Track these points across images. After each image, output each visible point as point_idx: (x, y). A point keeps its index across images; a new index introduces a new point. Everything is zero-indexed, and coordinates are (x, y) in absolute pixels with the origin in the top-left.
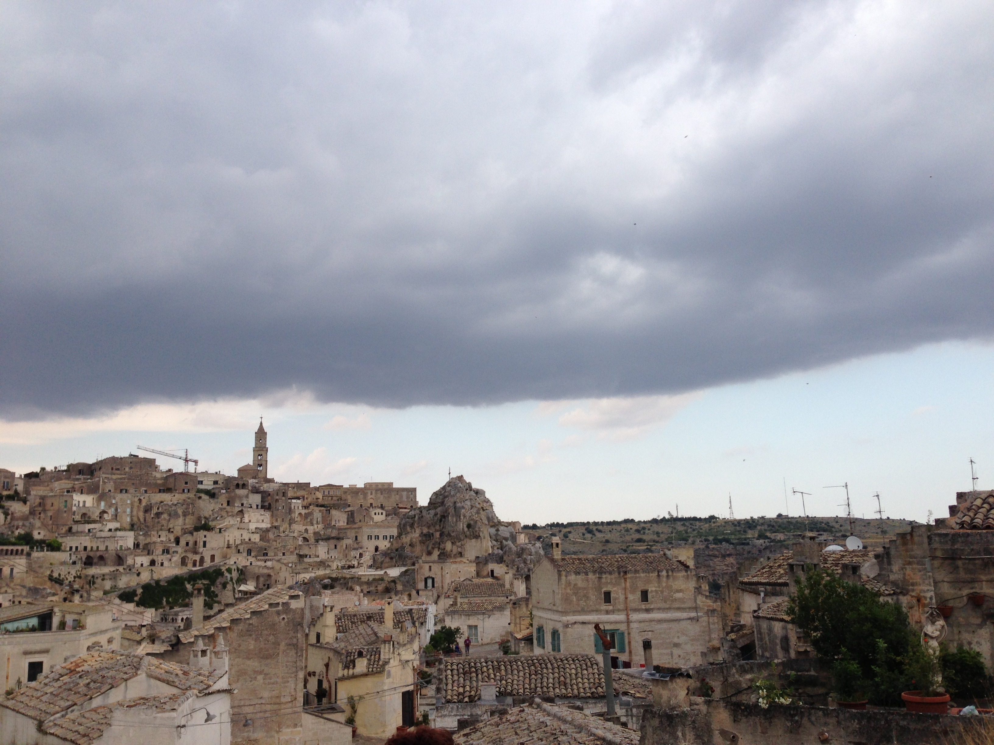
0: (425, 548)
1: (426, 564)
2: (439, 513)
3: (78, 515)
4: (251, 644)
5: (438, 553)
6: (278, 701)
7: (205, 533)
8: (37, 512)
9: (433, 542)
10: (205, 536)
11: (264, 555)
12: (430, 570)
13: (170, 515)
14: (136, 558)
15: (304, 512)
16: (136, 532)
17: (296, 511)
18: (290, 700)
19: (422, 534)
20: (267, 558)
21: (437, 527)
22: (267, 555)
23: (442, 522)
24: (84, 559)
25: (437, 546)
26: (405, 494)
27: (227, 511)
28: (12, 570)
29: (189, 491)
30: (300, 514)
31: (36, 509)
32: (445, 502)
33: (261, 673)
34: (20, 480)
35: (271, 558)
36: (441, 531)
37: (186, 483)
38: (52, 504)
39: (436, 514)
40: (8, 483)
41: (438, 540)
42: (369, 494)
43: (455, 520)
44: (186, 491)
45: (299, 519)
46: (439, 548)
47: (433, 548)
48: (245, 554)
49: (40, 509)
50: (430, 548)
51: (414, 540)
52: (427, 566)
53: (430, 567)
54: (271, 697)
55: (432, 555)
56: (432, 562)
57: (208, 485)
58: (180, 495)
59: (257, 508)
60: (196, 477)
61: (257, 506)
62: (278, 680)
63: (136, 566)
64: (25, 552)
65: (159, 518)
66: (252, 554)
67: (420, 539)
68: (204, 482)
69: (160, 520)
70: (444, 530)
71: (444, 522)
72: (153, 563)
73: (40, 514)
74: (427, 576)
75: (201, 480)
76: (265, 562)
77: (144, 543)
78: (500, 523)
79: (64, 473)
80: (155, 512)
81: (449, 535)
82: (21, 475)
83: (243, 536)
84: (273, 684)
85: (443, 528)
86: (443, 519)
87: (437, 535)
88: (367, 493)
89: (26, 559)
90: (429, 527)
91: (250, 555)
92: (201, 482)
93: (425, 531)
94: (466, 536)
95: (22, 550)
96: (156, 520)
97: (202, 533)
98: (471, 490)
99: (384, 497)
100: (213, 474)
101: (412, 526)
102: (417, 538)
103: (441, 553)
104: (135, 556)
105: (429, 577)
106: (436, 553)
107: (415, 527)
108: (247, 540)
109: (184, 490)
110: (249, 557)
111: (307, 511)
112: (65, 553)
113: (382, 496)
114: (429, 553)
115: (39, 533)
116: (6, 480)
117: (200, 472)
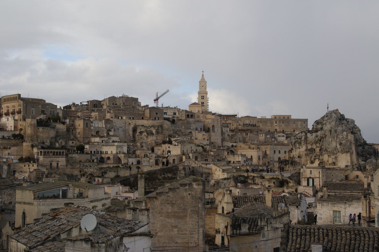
0: (308, 158)
1: (308, 169)
2: (319, 135)
3: (94, 132)
4: (170, 209)
5: (318, 162)
6: (187, 245)
7: (169, 145)
8: (71, 130)
9: (315, 155)
10: (169, 148)
11: (205, 161)
12: (311, 173)
13: (147, 134)
14: (129, 159)
15: (231, 134)
16: (128, 144)
17: (226, 133)
18: (195, 246)
19: (306, 150)
20: (207, 162)
21: (318, 145)
22: (207, 161)
23: (321, 141)
24: (99, 159)
25: (318, 157)
26: (299, 123)
27: (182, 132)
28: (58, 164)
29: (158, 119)
30: (228, 135)
31: (70, 128)
32: (324, 128)
33: (176, 227)
34: (60, 110)
35: (210, 162)
36: (321, 147)
37: (157, 114)
38: (79, 125)
39: (317, 136)
40: (53, 111)
41: (318, 153)
42: (275, 123)
43: (330, 140)
44: (157, 119)
45: (228, 138)
46: (319, 159)
47: (315, 159)
48: (194, 160)
49: (73, 128)
50: (313, 159)
51: (301, 153)
52: (308, 171)
53: (311, 171)
54: (183, 243)
55: (315, 163)
56: (312, 168)
57: (170, 115)
58: (153, 121)
59: (201, 131)
60: (163, 110)
61: (201, 129)
62: (186, 232)
63: (129, 164)
64: (64, 154)
65: (141, 135)
66: (198, 160)
67: (306, 152)
68: (167, 113)
69: (142, 136)
70: (322, 147)
71: (323, 141)
72: (139, 162)
73: (73, 131)
74: (309, 176)
75: (166, 112)
76: (206, 165)
77: (133, 150)
78: (365, 143)
79: (86, 106)
80: (139, 132)
81: (326, 150)
82: (61, 107)
83: (192, 148)
84: (184, 234)
85: (322, 145)
86: (322, 140)
87: (318, 150)
88: (273, 122)
89: (66, 157)
90: (312, 145)
91: (197, 160)
92: (166, 113)
93: (309, 147)
94: (338, 151)
95: (63, 152)
96: (140, 136)
97: (167, 145)
98: (343, 120)
99: (285, 125)
100: (173, 108)
101: (300, 143)
102: (304, 152)
103: (320, 162)
104: (128, 157)
105: (310, 178)
106: (317, 163)
107: (302, 144)
108: (195, 150)
109: (155, 118)
110: (196, 162)
111: (233, 133)
112: (88, 155)
113: (283, 125)
114: (312, 162)
115: (73, 143)
116: (52, 110)
117: (165, 107)
